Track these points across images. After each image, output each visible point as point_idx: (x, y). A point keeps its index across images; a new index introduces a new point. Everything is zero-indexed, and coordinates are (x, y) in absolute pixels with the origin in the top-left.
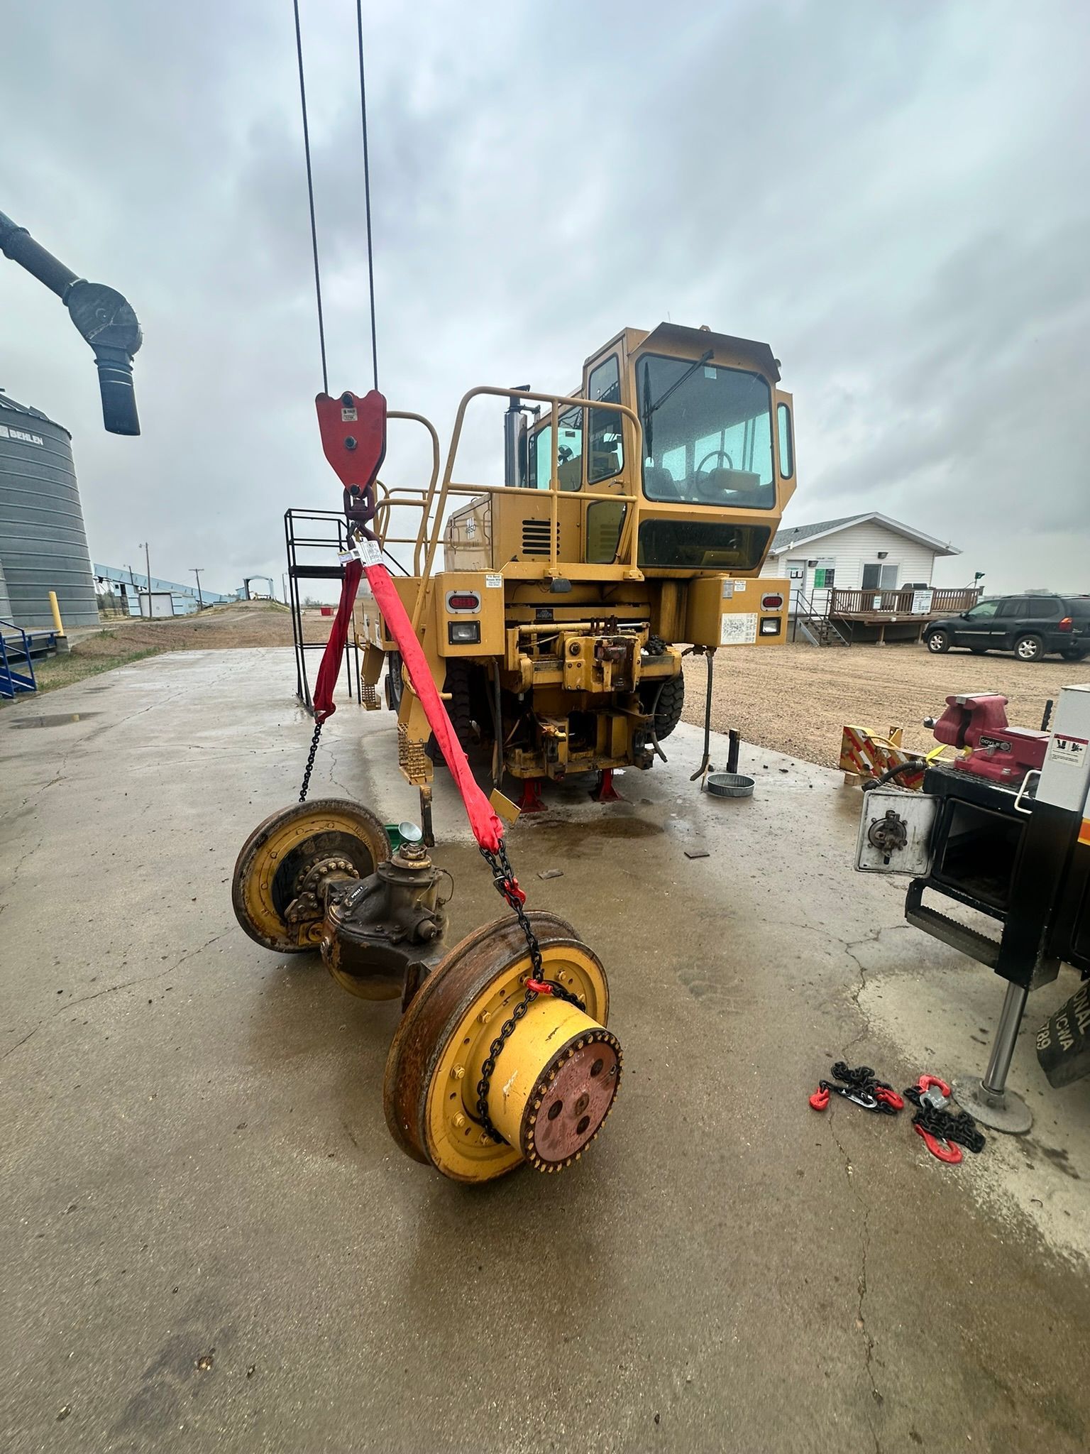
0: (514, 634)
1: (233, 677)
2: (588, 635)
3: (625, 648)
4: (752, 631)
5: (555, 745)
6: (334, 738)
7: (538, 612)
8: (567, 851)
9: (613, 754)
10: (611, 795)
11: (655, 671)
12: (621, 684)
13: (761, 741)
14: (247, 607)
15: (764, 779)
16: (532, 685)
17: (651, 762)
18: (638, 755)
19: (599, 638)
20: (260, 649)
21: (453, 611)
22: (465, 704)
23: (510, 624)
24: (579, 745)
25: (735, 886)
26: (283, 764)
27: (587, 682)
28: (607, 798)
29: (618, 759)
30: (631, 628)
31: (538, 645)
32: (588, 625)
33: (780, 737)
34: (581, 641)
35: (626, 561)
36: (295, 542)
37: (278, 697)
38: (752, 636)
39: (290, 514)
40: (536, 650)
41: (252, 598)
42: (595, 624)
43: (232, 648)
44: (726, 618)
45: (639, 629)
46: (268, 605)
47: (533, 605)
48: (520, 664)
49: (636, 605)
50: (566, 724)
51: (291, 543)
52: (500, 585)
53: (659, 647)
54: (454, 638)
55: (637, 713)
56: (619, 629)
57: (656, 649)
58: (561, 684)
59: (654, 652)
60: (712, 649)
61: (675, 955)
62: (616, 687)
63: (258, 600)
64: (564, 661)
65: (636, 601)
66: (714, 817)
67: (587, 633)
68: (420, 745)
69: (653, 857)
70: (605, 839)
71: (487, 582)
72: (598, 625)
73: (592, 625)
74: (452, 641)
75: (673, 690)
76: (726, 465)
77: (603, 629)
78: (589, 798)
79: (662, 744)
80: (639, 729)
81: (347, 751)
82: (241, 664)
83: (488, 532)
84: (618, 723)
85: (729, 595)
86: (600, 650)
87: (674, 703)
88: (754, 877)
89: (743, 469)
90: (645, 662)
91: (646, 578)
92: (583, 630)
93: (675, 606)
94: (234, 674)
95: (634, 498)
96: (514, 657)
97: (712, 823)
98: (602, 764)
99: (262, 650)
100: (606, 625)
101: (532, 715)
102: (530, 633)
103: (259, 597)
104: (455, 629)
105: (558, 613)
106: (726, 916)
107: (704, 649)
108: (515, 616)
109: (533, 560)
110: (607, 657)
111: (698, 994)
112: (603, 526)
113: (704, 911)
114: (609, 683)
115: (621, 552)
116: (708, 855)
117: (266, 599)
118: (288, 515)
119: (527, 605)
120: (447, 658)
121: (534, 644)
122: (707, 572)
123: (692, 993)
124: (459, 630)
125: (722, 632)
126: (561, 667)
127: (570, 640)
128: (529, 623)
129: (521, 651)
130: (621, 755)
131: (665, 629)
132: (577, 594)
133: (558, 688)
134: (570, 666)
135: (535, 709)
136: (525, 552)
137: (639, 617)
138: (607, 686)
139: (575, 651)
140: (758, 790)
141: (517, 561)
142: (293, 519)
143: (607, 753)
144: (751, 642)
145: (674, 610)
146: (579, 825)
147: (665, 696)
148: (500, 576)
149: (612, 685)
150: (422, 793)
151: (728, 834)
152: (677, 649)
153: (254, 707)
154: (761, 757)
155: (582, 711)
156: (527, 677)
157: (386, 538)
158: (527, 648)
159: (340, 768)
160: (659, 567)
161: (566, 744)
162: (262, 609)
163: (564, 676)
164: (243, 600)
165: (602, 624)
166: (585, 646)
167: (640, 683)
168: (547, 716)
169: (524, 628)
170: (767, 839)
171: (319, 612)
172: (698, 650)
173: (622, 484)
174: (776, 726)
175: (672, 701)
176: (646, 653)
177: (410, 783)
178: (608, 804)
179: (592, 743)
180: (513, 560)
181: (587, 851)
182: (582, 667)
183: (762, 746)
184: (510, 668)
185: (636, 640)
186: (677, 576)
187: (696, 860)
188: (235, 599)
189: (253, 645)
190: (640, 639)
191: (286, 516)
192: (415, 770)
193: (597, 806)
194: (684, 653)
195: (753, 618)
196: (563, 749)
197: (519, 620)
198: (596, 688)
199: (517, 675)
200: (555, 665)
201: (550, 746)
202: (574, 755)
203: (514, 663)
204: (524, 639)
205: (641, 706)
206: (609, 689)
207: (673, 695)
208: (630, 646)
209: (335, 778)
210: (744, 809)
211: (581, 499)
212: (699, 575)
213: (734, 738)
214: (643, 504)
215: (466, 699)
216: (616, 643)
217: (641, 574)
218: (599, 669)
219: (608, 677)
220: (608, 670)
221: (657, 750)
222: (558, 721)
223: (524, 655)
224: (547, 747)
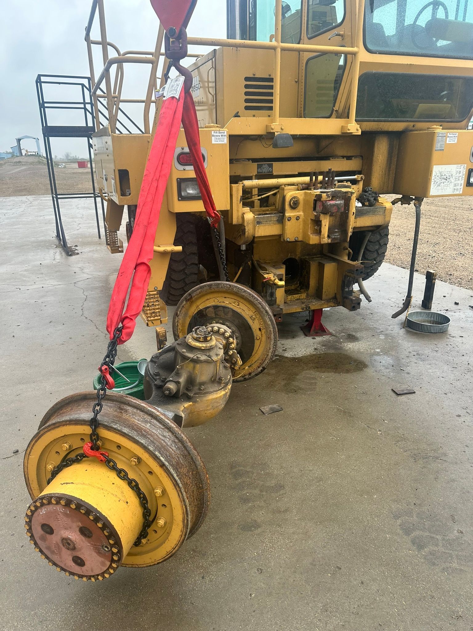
0: (238, 189)
1: (6, 221)
2: (307, 189)
3: (342, 202)
4: (459, 182)
5: (274, 290)
6: (86, 276)
7: (259, 167)
8: (285, 385)
9: (324, 297)
10: (322, 331)
11: (366, 222)
12: (337, 235)
13: (449, 278)
14: (20, 162)
15: (457, 314)
16: (254, 237)
17: (359, 304)
18: (347, 298)
19: (318, 192)
20: (29, 197)
21: (181, 168)
22: (194, 254)
23: (234, 179)
24: (293, 287)
25: (443, 425)
26: (42, 300)
27: (305, 234)
28: (317, 333)
29: (328, 301)
30: (347, 181)
31: (259, 200)
32: (307, 179)
33: (465, 273)
34: (300, 195)
35: (345, 115)
36: (46, 105)
37: (40, 239)
38: (459, 187)
39: (40, 79)
40: (257, 203)
41: (24, 154)
42: (314, 177)
43: (7, 196)
44: (437, 170)
45: (354, 182)
46: (36, 160)
47: (254, 160)
48: (243, 218)
49: (349, 158)
50: (282, 271)
51: (42, 105)
52: (226, 141)
53: (372, 199)
54: (183, 194)
55: (345, 259)
56: (336, 183)
57: (369, 200)
58: (280, 236)
59: (367, 203)
60: (419, 200)
61: (394, 501)
62: (333, 239)
63: (29, 155)
64: (284, 215)
65: (349, 154)
66: (415, 353)
67: (307, 187)
68: (155, 293)
69: (363, 393)
70: (318, 373)
71: (213, 138)
72: (316, 179)
73: (311, 179)
74: (182, 198)
75: (378, 237)
76: (441, 14)
77: (321, 182)
78: (301, 333)
79: (366, 284)
80: (349, 274)
81: (96, 288)
82: (13, 211)
83: (212, 91)
84: (329, 269)
85: (441, 147)
86: (319, 204)
87: (379, 249)
88: (459, 416)
89: (456, 18)
90: (359, 213)
91: (362, 132)
92: (302, 184)
93: (386, 159)
94: (8, 218)
95: (355, 49)
96: (238, 211)
97: (414, 359)
98: (315, 305)
99: (30, 198)
100: (324, 178)
101: (253, 264)
102: (251, 188)
103: (29, 154)
104: (183, 185)
105: (278, 168)
106: (437, 458)
107: (412, 199)
108: (240, 171)
109: (254, 116)
110: (326, 211)
111: (420, 547)
112: (319, 82)
113: (416, 452)
114: (326, 235)
115: (339, 106)
116: (414, 392)
117: (34, 155)
118: (39, 81)
119: (249, 159)
120: (176, 213)
121: (256, 198)
122: (419, 125)
123: (414, 544)
124: (187, 186)
125: (432, 183)
126: (281, 220)
127: (290, 194)
128: (250, 178)
129: (245, 205)
130: (331, 297)
131: (376, 181)
132: (295, 149)
133: (278, 239)
134: (289, 219)
135: (256, 257)
136: (247, 108)
137: (351, 169)
138: (324, 238)
139: (295, 205)
140: (452, 328)
141: (239, 117)
142: (42, 84)
143: (318, 295)
144: (458, 193)
145: (385, 162)
146: (294, 359)
147: (371, 242)
148: (226, 132)
149: (329, 236)
150: (158, 335)
151: (430, 371)
152: (386, 199)
153: (22, 248)
154: (451, 294)
155: (297, 258)
156: (249, 230)
157: (121, 98)
158: (249, 202)
159: (90, 304)
160: (374, 121)
161: (283, 289)
162: (32, 163)
163: (283, 229)
164: (17, 156)
165: (320, 178)
166: (304, 200)
167: (353, 233)
168: (265, 263)
169: (247, 183)
170: (467, 377)
171: (76, 165)
172: (405, 200)
173: (342, 36)
174: (460, 264)
175: (377, 247)
176: (360, 205)
177: (148, 325)
178: (319, 339)
179: (304, 286)
180: (235, 117)
181: (302, 386)
182: (301, 220)
183: (451, 283)
184: (235, 222)
185: (352, 193)
186: (390, 129)
187: (403, 397)
188: (10, 156)
189: (23, 193)
190: (356, 190)
191: (37, 82)
192: (152, 313)
193: (309, 340)
194: (394, 203)
195: (462, 170)
196: (280, 294)
197: (242, 175)
198: (313, 240)
199: (241, 228)
200: (275, 219)
201: (269, 291)
202: (290, 297)
203: (238, 218)
204: (247, 192)
205: (349, 253)
206: (326, 240)
207: (378, 241)
208: (347, 198)
209: (86, 313)
210: (441, 344)
211: (299, 51)
212: (411, 128)
213: (430, 278)
214: (364, 56)
215: (194, 249)
216: (334, 196)
217: (359, 128)
218: (317, 222)
219: (325, 230)
220: (326, 223)
221: (362, 291)
222: (276, 268)
223: (247, 209)
224: (266, 293)
